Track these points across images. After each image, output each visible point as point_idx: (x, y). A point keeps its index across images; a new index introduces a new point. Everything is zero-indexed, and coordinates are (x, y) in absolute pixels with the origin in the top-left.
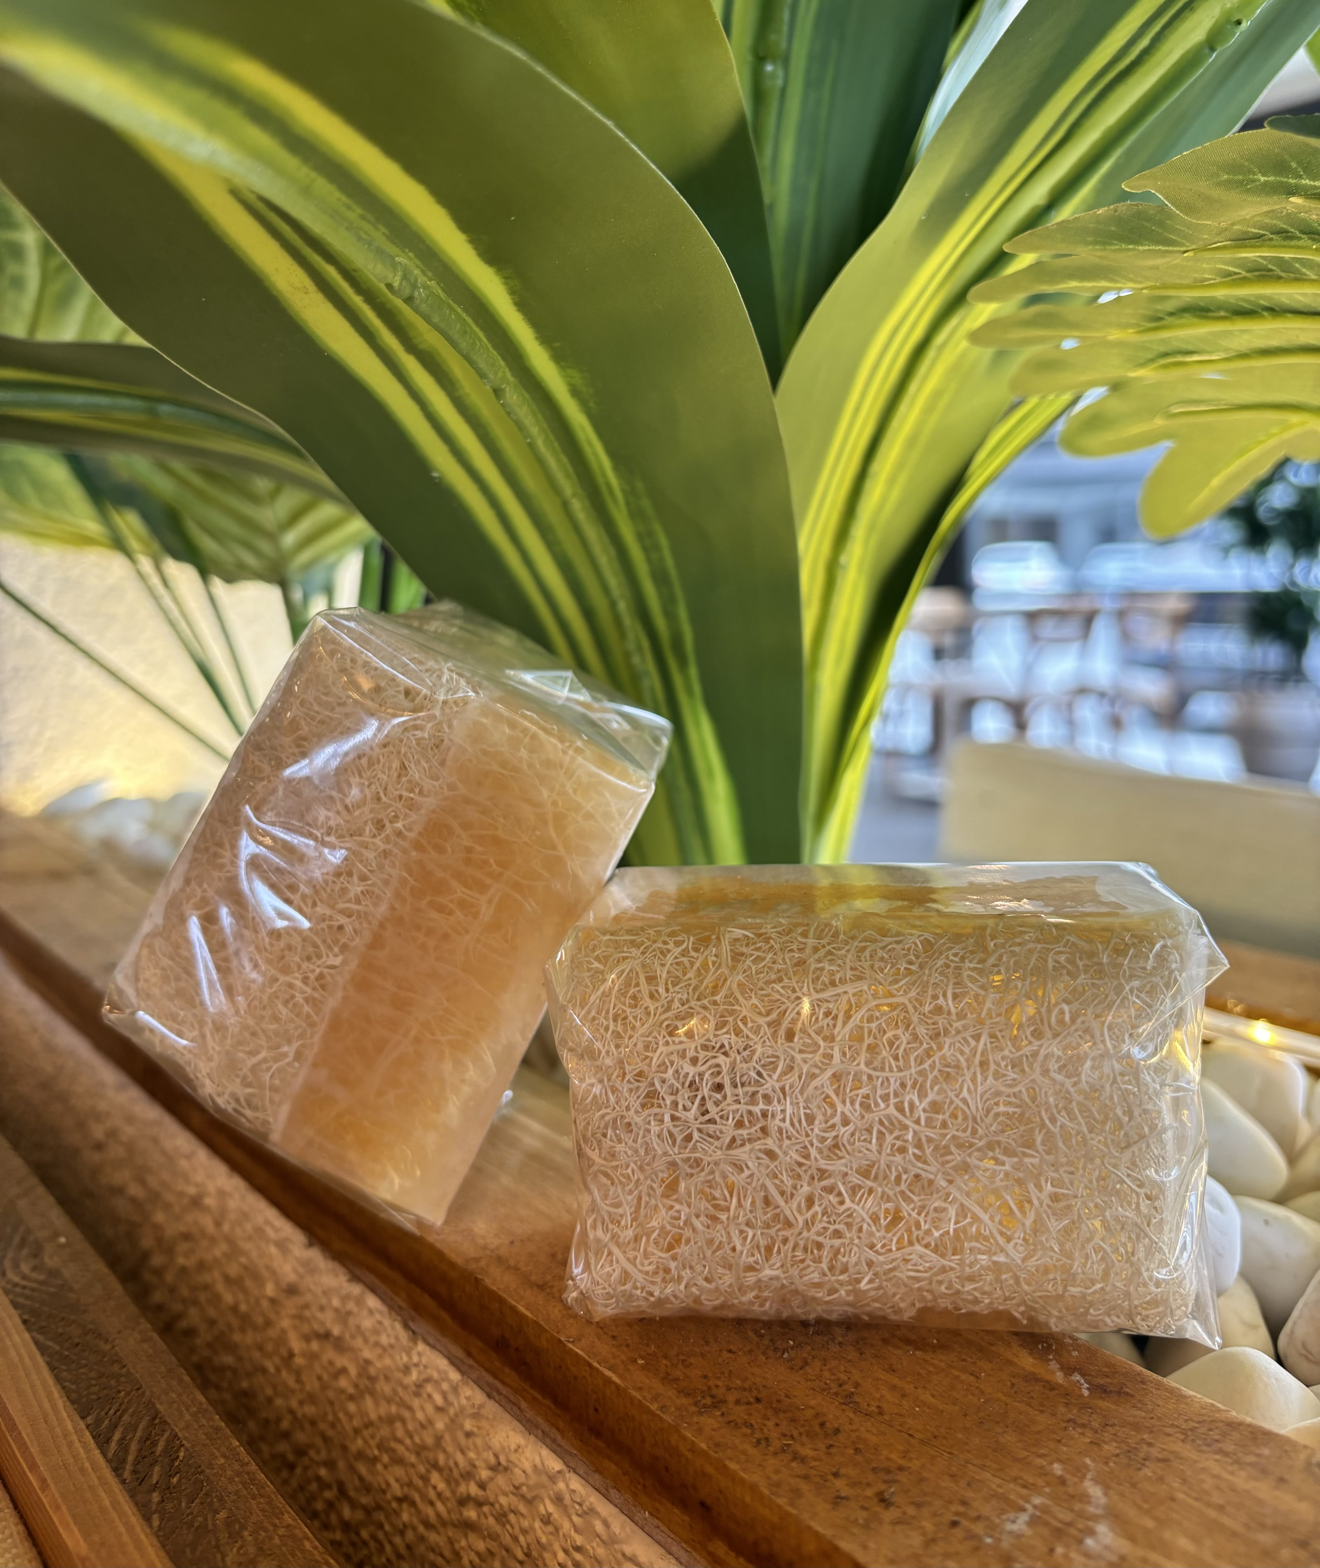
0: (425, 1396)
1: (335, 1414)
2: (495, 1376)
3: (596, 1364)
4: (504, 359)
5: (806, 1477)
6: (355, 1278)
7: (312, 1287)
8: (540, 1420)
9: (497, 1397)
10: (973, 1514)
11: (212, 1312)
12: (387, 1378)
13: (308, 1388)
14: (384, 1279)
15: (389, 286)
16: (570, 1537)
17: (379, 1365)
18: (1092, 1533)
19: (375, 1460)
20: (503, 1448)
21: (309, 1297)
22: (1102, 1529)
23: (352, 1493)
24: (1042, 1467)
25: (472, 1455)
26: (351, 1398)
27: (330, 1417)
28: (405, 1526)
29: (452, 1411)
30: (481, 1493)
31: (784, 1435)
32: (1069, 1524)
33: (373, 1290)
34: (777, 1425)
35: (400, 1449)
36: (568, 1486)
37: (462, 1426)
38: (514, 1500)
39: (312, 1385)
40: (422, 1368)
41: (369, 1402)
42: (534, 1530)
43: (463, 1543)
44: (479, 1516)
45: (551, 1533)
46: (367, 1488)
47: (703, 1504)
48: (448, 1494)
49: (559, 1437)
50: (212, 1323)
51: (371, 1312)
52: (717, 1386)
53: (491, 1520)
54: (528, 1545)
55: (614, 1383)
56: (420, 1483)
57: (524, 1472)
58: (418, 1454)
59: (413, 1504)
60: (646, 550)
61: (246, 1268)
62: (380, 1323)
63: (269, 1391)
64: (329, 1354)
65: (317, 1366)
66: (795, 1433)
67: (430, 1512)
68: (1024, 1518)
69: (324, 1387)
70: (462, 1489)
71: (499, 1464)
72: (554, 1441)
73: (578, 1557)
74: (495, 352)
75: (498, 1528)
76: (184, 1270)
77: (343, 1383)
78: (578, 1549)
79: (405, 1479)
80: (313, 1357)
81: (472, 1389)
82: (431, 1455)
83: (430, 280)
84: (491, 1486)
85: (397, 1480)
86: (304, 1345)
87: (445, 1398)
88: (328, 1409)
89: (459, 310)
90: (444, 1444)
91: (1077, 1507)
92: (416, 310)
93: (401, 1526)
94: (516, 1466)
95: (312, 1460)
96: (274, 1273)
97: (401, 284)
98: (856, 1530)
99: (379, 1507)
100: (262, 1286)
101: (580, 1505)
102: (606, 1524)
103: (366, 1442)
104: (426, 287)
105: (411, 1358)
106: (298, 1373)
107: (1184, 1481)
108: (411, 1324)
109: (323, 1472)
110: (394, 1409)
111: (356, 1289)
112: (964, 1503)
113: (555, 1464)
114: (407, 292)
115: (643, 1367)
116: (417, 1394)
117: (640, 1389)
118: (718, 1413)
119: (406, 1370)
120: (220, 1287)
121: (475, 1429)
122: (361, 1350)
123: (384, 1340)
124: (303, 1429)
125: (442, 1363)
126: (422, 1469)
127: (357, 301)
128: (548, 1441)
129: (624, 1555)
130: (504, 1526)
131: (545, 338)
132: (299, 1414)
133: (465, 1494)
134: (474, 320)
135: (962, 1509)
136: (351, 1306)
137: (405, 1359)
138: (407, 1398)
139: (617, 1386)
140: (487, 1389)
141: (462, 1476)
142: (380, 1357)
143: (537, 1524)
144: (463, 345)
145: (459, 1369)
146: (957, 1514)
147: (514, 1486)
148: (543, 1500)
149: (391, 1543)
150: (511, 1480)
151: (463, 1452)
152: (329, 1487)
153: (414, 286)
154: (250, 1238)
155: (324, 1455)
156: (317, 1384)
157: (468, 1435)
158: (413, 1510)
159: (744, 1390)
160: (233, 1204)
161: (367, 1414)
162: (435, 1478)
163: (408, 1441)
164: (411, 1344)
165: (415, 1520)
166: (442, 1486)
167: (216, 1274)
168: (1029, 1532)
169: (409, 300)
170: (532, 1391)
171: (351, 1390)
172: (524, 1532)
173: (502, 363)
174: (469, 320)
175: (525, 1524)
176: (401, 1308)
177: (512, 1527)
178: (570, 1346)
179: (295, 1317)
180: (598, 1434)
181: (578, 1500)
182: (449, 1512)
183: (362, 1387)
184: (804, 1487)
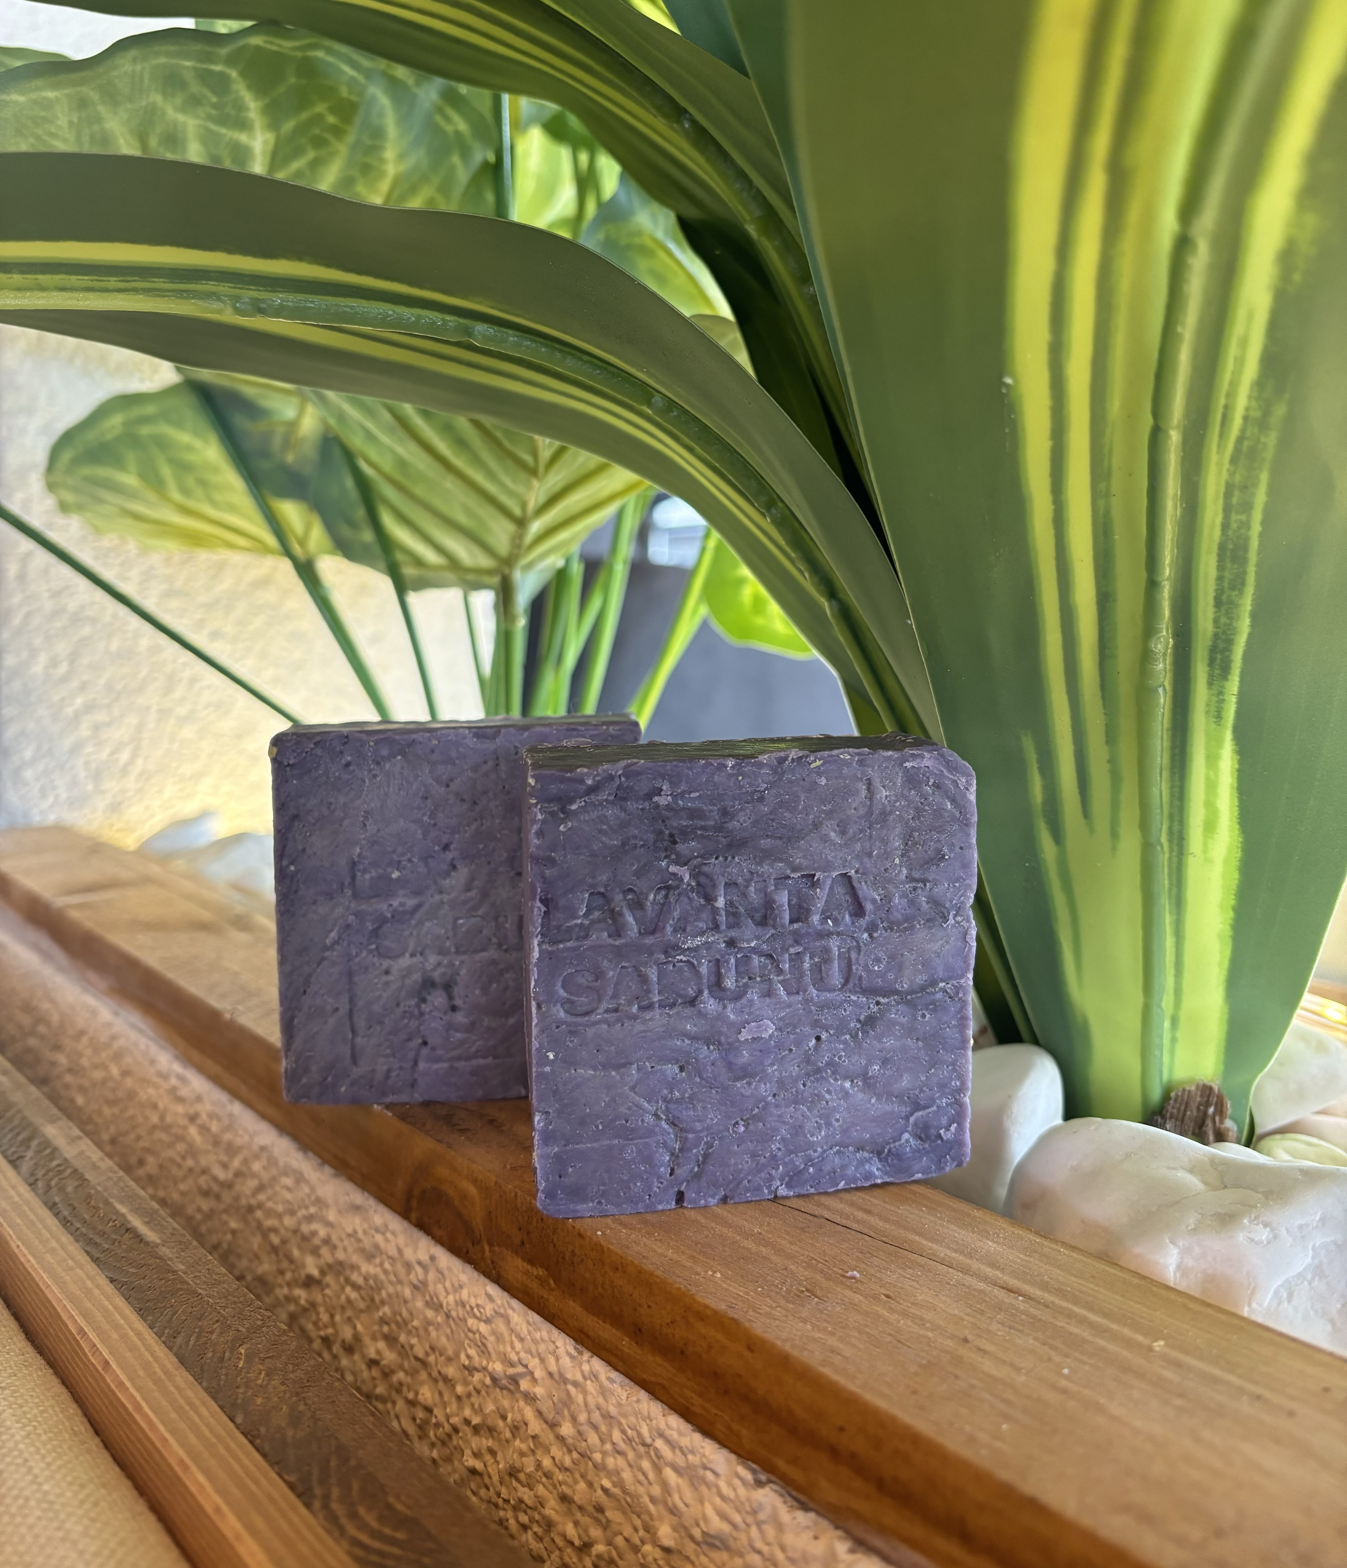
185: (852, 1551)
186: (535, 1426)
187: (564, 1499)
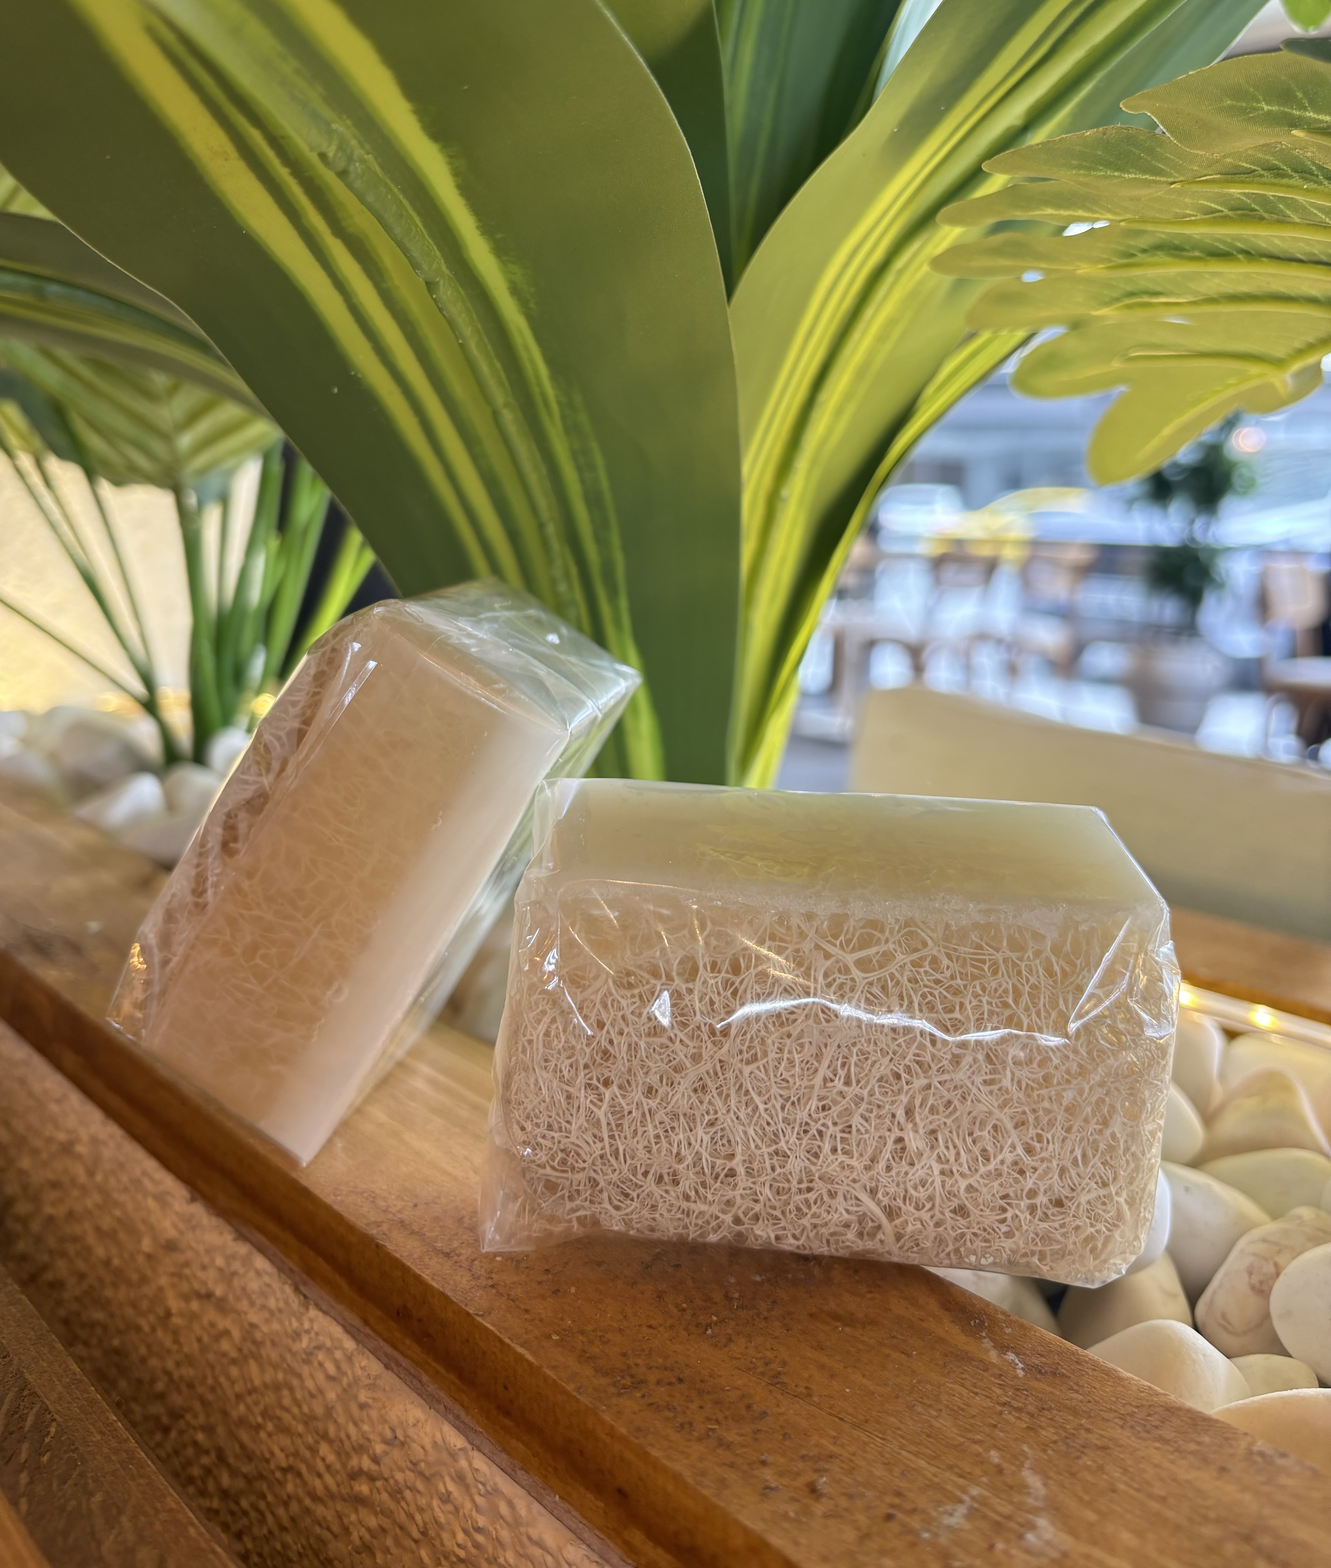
0: (316, 1364)
1: (215, 1378)
2: (395, 1347)
3: (507, 1341)
4: (440, 249)
5: (732, 1466)
6: (241, 1237)
7: (193, 1244)
8: (442, 1394)
9: (396, 1370)
10: (909, 1506)
11: (81, 1265)
12: (274, 1344)
13: (186, 1349)
14: (273, 1239)
15: (323, 156)
16: (471, 1517)
17: (265, 1329)
18: (1033, 1527)
19: (259, 1427)
20: (401, 1423)
21: (189, 1255)
22: (1042, 1522)
23: (231, 1460)
24: (978, 1455)
25: (366, 1428)
26: (234, 1362)
27: (210, 1381)
28: (289, 1497)
29: (345, 1381)
30: (374, 1467)
31: (709, 1419)
32: (1009, 1518)
33: (261, 1250)
34: (701, 1407)
35: (286, 1417)
36: (470, 1464)
37: (356, 1397)
38: (410, 1476)
39: (190, 1346)
40: (313, 1335)
41: (253, 1367)
42: (433, 1510)
43: (353, 1517)
44: (371, 1491)
45: (450, 1512)
46: (250, 1457)
47: (620, 1491)
48: (338, 1466)
49: (462, 1414)
50: (82, 1276)
51: (258, 1273)
52: (637, 1365)
53: (385, 1496)
54: (425, 1523)
55: (527, 1361)
56: (307, 1454)
57: (423, 1448)
58: (306, 1424)
59: (299, 1475)
60: (579, 469)
61: (119, 1220)
62: (268, 1285)
63: (143, 1350)
64: (211, 1315)
65: (196, 1326)
66: (720, 1417)
67: (317, 1483)
68: (962, 1510)
69: (204, 1349)
70: (354, 1462)
71: (396, 1437)
72: (457, 1417)
73: (480, 1538)
74: (430, 241)
75: (392, 1505)
76: (51, 1219)
77: (225, 1345)
78: (479, 1530)
79: (291, 1449)
80: (193, 1317)
81: (368, 1358)
82: (320, 1425)
83: (368, 154)
84: (386, 1460)
85: (282, 1450)
86: (182, 1304)
87: (338, 1367)
88: (208, 1372)
89: (396, 190)
90: (335, 1415)
91: (1017, 1498)
92: (350, 186)
93: (285, 1497)
94: (414, 1441)
95: (188, 1424)
96: (151, 1228)
97: (335, 155)
98: (786, 1525)
99: (261, 1477)
100: (139, 1242)
101: (484, 1484)
102: (511, 1504)
103: (248, 1408)
104: (363, 161)
105: (302, 1324)
106: (176, 1334)
107: (1125, 1471)
108: (302, 1288)
109: (200, 1437)
110: (280, 1376)
111: (243, 1249)
112: (899, 1494)
113: (457, 1441)
114: (341, 165)
115: (557, 1344)
116: (307, 1362)
117: (554, 1368)
118: (638, 1395)
119: (297, 1335)
120: (91, 1239)
121: (370, 1401)
122: (246, 1313)
123: (272, 1303)
124: (179, 1392)
125: (337, 1331)
126: (310, 1440)
127: (283, 173)
128: (451, 1417)
129: (530, 1538)
130: (399, 1503)
131: (487, 228)
132: (176, 1375)
133: (356, 1468)
134: (411, 202)
135: (897, 1501)
136: (237, 1266)
137: (295, 1324)
138: (295, 1365)
139: (530, 1364)
140: (386, 1360)
141: (353, 1448)
142: (267, 1321)
143: (435, 1503)
144: (398, 231)
145: (354, 1337)
146: (892, 1506)
147: (411, 1462)
148: (442, 1477)
149: (273, 1513)
150: (408, 1455)
151: (356, 1424)
152: (207, 1452)
153: (350, 159)
154: (126, 1190)
155: (202, 1419)
156: (196, 1346)
157: (363, 1406)
158: (298, 1481)
159: (666, 1369)
160: (107, 1153)
161: (252, 1381)
162: (324, 1449)
163: (295, 1410)
164: (302, 1310)
165: (301, 1492)
166: (331, 1458)
167: (87, 1226)
168: (967, 1526)
169: (343, 174)
170: (434, 1364)
171: (234, 1354)
172: (421, 1510)
173: (438, 253)
174: (406, 203)
175: (422, 1502)
176: (292, 1271)
177: (408, 1505)
178: (479, 1319)
179: (173, 1274)
180: (507, 1414)
181: (482, 1480)
182: (338, 1485)
183: (245, 1351)
184: (731, 1476)
185: (235, 1240)
186: (82, 1178)
187: (98, 1230)
